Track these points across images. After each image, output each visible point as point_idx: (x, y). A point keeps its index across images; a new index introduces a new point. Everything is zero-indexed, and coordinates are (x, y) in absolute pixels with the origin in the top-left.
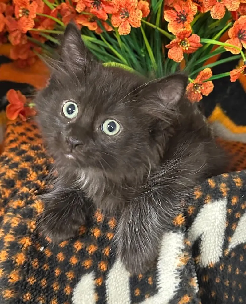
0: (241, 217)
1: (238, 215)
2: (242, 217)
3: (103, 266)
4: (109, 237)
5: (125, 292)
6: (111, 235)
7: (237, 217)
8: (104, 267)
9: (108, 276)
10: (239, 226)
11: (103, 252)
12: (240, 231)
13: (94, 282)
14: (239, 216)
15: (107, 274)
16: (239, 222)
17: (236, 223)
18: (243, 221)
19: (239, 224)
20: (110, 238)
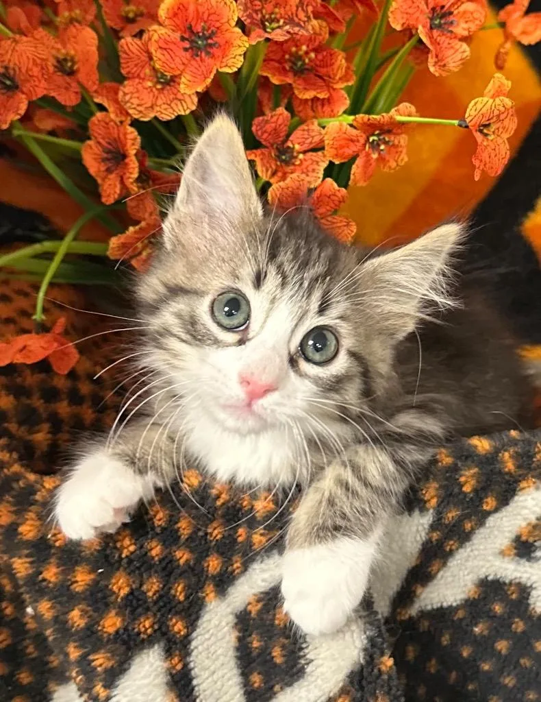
0: (457, 549)
1: (453, 545)
2: (461, 551)
3: (178, 626)
4: (181, 558)
5: (230, 682)
6: (184, 554)
7: (448, 549)
8: (181, 628)
9: (192, 647)
10: (450, 567)
11: (173, 592)
12: (450, 579)
13: (166, 665)
14: (454, 547)
15: (189, 642)
16: (451, 560)
17: (442, 561)
18: (461, 559)
19: (449, 564)
20: (182, 562)
